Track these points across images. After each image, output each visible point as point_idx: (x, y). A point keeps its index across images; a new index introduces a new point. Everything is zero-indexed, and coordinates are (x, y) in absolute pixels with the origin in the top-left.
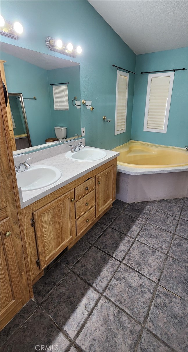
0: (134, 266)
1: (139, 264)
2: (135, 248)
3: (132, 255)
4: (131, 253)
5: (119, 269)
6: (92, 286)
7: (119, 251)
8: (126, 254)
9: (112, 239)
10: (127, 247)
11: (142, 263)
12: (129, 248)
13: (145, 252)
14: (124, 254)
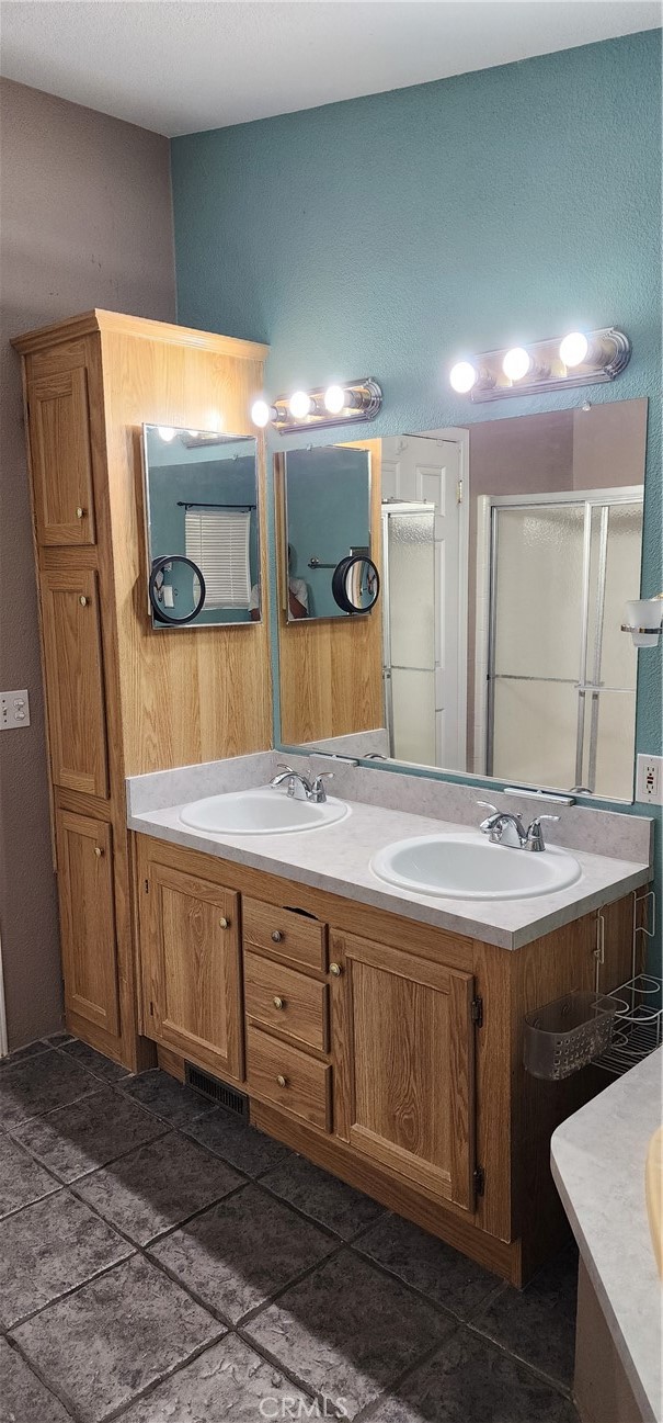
0: (104, 1281)
1: (103, 1300)
2: (182, 1311)
3: (157, 1288)
4: (167, 1288)
5: (118, 1237)
6: (102, 1168)
7: (192, 1251)
8: (167, 1271)
9: (260, 1242)
10: (201, 1285)
11: (106, 1312)
12: (194, 1288)
13: (147, 1342)
14: (172, 1266)
